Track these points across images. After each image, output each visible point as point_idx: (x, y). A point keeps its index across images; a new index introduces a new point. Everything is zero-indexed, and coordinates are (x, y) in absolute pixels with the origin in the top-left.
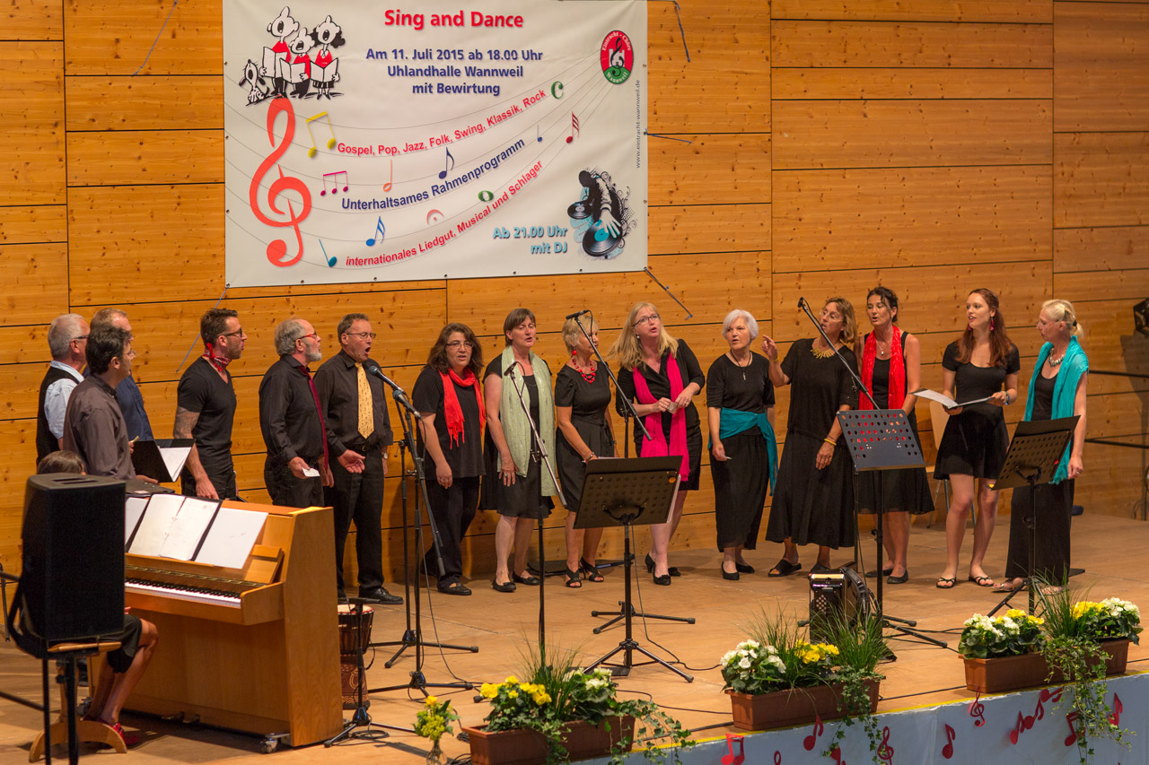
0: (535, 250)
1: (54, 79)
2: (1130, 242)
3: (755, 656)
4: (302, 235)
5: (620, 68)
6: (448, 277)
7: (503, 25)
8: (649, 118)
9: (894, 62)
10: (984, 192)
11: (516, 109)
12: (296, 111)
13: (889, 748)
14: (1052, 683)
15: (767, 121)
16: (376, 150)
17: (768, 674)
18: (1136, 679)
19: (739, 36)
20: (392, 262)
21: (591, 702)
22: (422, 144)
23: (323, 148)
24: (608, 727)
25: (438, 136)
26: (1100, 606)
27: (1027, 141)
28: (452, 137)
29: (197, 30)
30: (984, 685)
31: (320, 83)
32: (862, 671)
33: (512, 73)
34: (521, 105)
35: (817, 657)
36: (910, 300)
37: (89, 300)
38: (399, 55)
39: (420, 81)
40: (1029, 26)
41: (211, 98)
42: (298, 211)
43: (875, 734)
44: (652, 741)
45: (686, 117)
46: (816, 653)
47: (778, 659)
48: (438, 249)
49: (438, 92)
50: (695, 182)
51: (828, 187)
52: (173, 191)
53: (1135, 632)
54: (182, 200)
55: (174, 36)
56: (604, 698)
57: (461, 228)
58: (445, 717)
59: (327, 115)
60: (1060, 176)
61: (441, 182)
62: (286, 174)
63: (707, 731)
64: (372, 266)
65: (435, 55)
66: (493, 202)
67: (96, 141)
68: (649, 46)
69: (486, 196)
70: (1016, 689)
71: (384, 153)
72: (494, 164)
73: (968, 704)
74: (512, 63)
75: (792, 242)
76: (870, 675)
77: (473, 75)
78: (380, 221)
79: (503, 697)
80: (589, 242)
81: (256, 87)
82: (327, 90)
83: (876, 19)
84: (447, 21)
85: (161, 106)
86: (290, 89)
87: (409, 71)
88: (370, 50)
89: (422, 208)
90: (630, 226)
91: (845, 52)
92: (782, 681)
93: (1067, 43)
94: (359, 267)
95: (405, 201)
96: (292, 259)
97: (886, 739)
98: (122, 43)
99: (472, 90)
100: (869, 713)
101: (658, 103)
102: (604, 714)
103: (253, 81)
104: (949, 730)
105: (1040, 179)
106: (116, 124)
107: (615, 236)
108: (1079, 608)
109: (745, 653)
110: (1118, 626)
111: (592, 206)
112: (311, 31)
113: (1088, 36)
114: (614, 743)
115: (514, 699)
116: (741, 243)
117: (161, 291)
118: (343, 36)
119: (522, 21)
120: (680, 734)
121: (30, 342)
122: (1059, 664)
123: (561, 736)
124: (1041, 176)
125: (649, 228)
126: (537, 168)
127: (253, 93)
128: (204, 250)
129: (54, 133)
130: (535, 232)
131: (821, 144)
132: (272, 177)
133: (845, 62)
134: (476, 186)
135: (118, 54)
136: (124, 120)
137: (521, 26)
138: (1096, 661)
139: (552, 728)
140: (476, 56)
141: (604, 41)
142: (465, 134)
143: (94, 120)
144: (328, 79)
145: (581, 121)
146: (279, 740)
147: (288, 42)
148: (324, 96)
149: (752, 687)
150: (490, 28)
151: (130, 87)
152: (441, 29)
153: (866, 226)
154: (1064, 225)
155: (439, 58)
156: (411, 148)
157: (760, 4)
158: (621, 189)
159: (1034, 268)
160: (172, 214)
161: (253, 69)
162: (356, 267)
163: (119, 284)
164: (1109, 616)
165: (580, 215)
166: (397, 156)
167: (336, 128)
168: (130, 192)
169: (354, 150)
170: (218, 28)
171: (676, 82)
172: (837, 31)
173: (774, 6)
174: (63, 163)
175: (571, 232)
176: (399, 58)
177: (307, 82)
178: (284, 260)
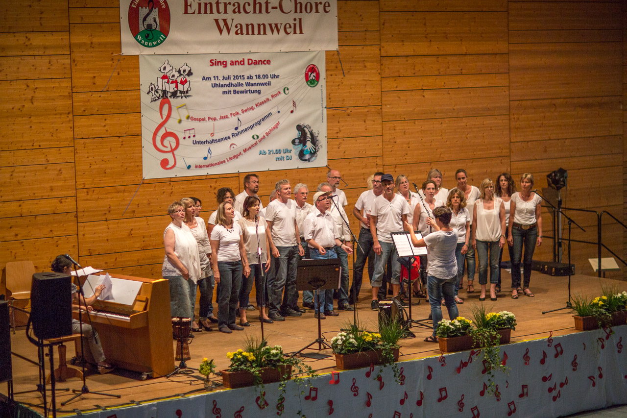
0: (277, 159)
1: (68, 94)
2: (546, 147)
3: (344, 339)
4: (176, 156)
5: (313, 80)
6: (239, 172)
7: (261, 64)
8: (327, 101)
9: (437, 73)
10: (478, 128)
11: (268, 99)
12: (172, 104)
13: (403, 376)
14: (475, 348)
15: (380, 100)
16: (207, 119)
17: (350, 347)
18: (514, 345)
19: (367, 64)
20: (215, 166)
21: (272, 360)
22: (227, 116)
23: (184, 119)
24: (280, 370)
25: (234, 112)
26: (498, 315)
27: (499, 105)
28: (240, 112)
29: (129, 71)
30: (446, 349)
31: (182, 92)
32: (391, 344)
33: (266, 84)
34: (270, 98)
35: (371, 339)
36: (446, 175)
37: (84, 186)
38: (216, 78)
39: (226, 89)
40: (498, 55)
41: (135, 100)
42: (174, 145)
43: (396, 370)
44: (297, 375)
45: (344, 100)
46: (371, 337)
47: (354, 340)
48: (235, 161)
49: (234, 93)
50: (347, 128)
51: (407, 128)
52: (119, 139)
53: (513, 325)
54: (124, 143)
55: (119, 74)
56: (278, 358)
57: (245, 151)
58: (211, 366)
59: (185, 105)
60: (513, 119)
61: (236, 132)
62: (168, 131)
63: (325, 370)
64: (206, 168)
65: (232, 78)
66: (259, 139)
67: (86, 120)
68: (327, 70)
69: (255, 137)
70: (460, 351)
71: (210, 120)
72: (259, 123)
73: (438, 357)
74: (266, 80)
75: (392, 152)
76: (394, 346)
77: (249, 86)
78: (209, 149)
79: (235, 358)
80: (301, 155)
81: (155, 94)
82: (185, 94)
83: (428, 54)
84: (237, 63)
85: (114, 103)
86: (169, 94)
87: (221, 85)
88: (204, 77)
89: (229, 142)
90: (320, 148)
91: (414, 69)
92: (356, 349)
93: (514, 62)
94: (200, 169)
95: (220, 140)
96: (171, 166)
97: (402, 372)
98: (96, 78)
99: (248, 92)
100: (394, 362)
101: (331, 95)
102: (278, 364)
103: (153, 92)
104: (430, 368)
105: (504, 121)
106: (95, 112)
107: (313, 152)
108: (489, 316)
109: (340, 338)
110: (506, 323)
111: (302, 140)
112: (178, 70)
113: (524, 58)
114: (282, 376)
115: (240, 359)
116: (369, 153)
117: (115, 182)
118: (192, 72)
119: (270, 62)
120: (311, 372)
121: (60, 204)
122: (478, 340)
123: (259, 374)
124: (505, 120)
125: (328, 148)
126: (278, 124)
127: (153, 97)
128: (133, 164)
129: (68, 117)
130: (277, 151)
131: (404, 109)
132: (162, 132)
133: (414, 74)
134: (251, 133)
135: (95, 82)
136: (98, 110)
137: (269, 64)
138: (495, 338)
139: (255, 370)
140: (250, 77)
141: (306, 69)
142: (246, 111)
143: (85, 111)
144: (185, 90)
145: (297, 103)
146: (148, 375)
147: (168, 74)
148: (184, 98)
149: (343, 352)
150: (256, 66)
151: (100, 96)
152: (234, 66)
153: (425, 144)
154: (515, 140)
155: (234, 79)
156: (222, 118)
157: (375, 50)
158: (315, 132)
159: (502, 160)
160: (119, 149)
161: (153, 86)
162: (199, 169)
163: (96, 179)
164: (501, 319)
165: (297, 143)
166: (216, 121)
167: (189, 110)
168: (101, 140)
169: (197, 119)
170: (138, 70)
171: (339, 85)
172: (410, 60)
173: (382, 51)
174: (72, 129)
175: (293, 151)
176: (216, 80)
177: (177, 91)
178: (168, 167)
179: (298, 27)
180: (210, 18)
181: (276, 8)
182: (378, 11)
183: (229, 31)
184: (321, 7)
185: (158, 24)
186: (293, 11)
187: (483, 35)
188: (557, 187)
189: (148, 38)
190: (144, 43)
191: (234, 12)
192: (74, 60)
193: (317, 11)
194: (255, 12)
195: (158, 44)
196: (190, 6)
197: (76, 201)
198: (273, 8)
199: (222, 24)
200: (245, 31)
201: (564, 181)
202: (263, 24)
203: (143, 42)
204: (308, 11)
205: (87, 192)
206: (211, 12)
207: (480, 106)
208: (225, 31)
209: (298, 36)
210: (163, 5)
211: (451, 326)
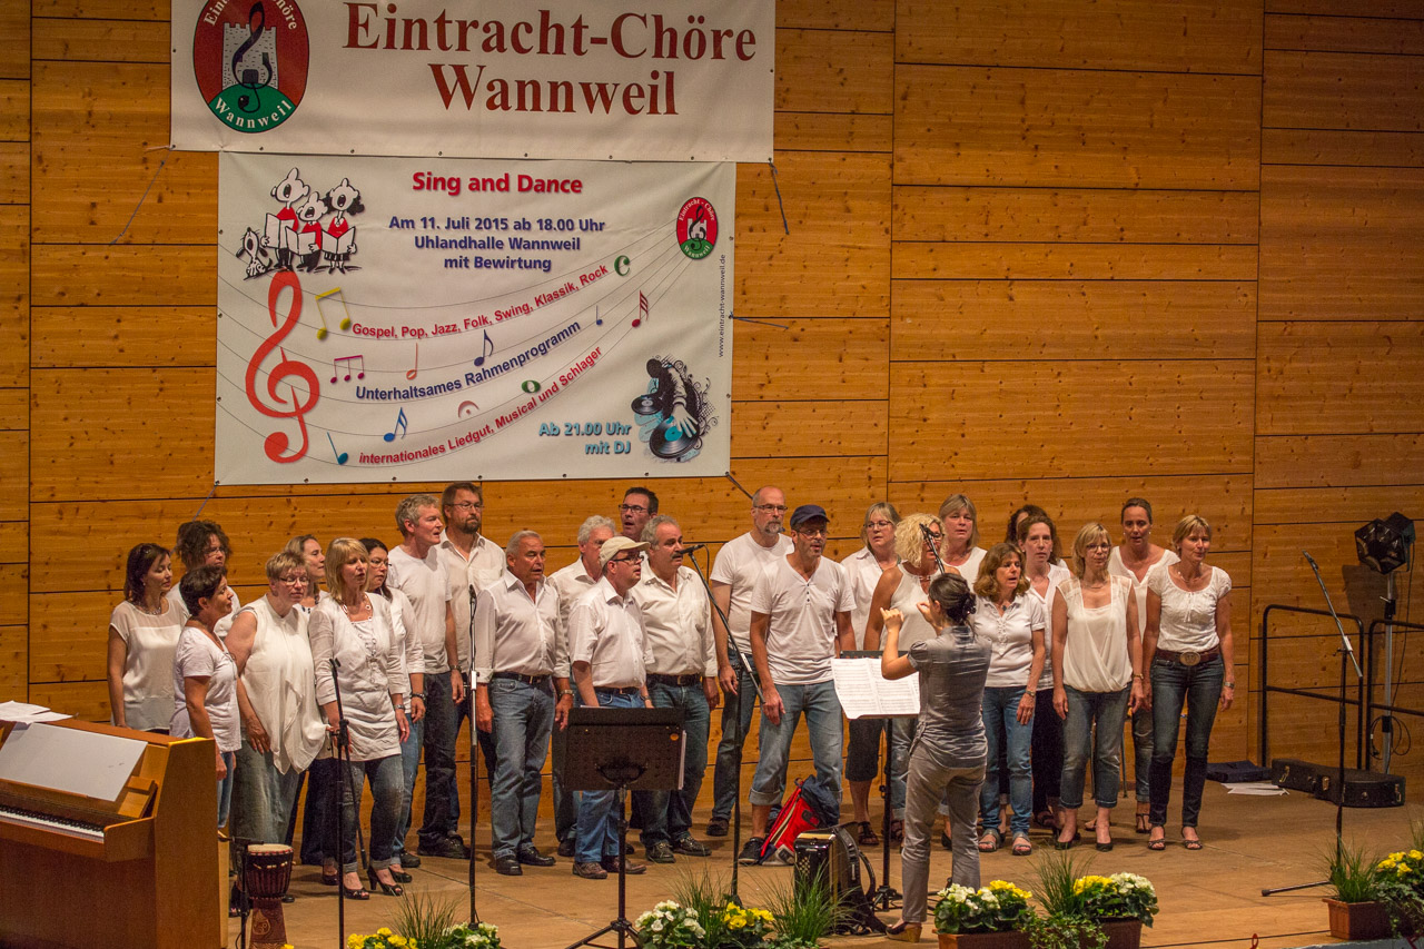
0: (590, 449)
1: (17, 247)
2: (1358, 454)
3: (671, 918)
4: (309, 428)
5: (700, 240)
6: (483, 479)
7: (556, 190)
8: (735, 298)
9: (1051, 236)
10: (1164, 391)
11: (571, 287)
12: (303, 287)
15: (885, 303)
16: (398, 332)
19: (851, 203)
20: (416, 460)
22: (455, 326)
23: (335, 328)
25: (474, 317)
26: (1106, 881)
27: (1223, 331)
28: (492, 318)
29: (188, 194)
31: (333, 255)
33: (566, 245)
34: (577, 283)
35: (744, 923)
36: (1065, 518)
37: (53, 495)
38: (429, 223)
39: (454, 253)
40: (1228, 194)
41: (202, 271)
42: (304, 399)
45: (783, 299)
46: (744, 918)
47: (696, 923)
48: (470, 449)
49: (476, 266)
50: (790, 374)
51: (960, 382)
52: (155, 375)
53: (1149, 912)
54: (166, 385)
55: (160, 200)
57: (501, 422)
59: (340, 292)
60: (1266, 373)
61: (479, 370)
62: (290, 358)
64: (390, 464)
65: (473, 225)
66: (540, 394)
67: (65, 318)
68: (737, 216)
69: (531, 387)
71: (408, 336)
72: (543, 349)
74: (568, 234)
75: (915, 446)
77: (519, 247)
78: (401, 413)
80: (658, 442)
81: (257, 258)
82: (341, 263)
83: (1028, 184)
84: (489, 186)
85: (143, 278)
86: (297, 261)
87: (440, 243)
88: (395, 218)
89: (456, 398)
90: (710, 424)
91: (986, 223)
93: (1274, 214)
94: (375, 465)
95: (432, 391)
96: (292, 454)
98: (99, 207)
99: (516, 265)
101: (748, 283)
103: (253, 252)
105: (1240, 376)
106: (89, 298)
107: (690, 436)
108: (1081, 884)
109: (661, 915)
110: (1126, 904)
111: (662, 400)
112: (323, 196)
113: (1305, 206)
116: (850, 446)
117: (139, 488)
118: (362, 202)
119: (580, 185)
124: (1240, 372)
125: (732, 426)
126: (595, 355)
127: (253, 266)
128: (189, 443)
129: (16, 308)
130: (590, 429)
131: (953, 331)
132: (273, 360)
133: (987, 235)
134: (520, 375)
135: (95, 219)
136: (99, 295)
137: (579, 191)
140: (523, 225)
141: (682, 209)
142: (508, 315)
143: (63, 294)
144: (343, 250)
145: (651, 302)
147: (295, 207)
148: (337, 271)
150: (541, 194)
151: (107, 258)
152: (481, 194)
153: (1009, 429)
154: (1269, 432)
155: (478, 228)
156: (441, 330)
157: (878, 167)
158: (699, 380)
159: (1228, 483)
160: (153, 400)
161: (254, 238)
162: (371, 465)
163: (87, 479)
164: (1115, 893)
165: (647, 410)
166: (424, 339)
167: (352, 309)
168: (104, 375)
169: (372, 332)
170: (213, 192)
171: (771, 258)
172: (977, 199)
173: (898, 167)
174: (27, 341)
175: (636, 430)
176: (429, 227)
177: (317, 254)
178: (284, 455)
179: (662, 96)
180: (416, 63)
181: (602, 41)
182: (890, 59)
183: (469, 97)
184: (728, 45)
185: (275, 71)
186: (651, 51)
187: (1189, 139)
188: (1382, 565)
189: (246, 108)
190: (235, 120)
191: (486, 47)
192: (40, 159)
193: (718, 55)
194: (543, 50)
195: (272, 125)
196: (366, 25)
197: (29, 535)
198: (595, 41)
199: (450, 78)
200: (513, 101)
201: (1400, 551)
202: (564, 83)
203: (230, 117)
204: (694, 52)
205: (60, 513)
206: (423, 46)
207: (1172, 332)
208: (459, 96)
209: (662, 118)
210: (290, 21)
211: (970, 903)
